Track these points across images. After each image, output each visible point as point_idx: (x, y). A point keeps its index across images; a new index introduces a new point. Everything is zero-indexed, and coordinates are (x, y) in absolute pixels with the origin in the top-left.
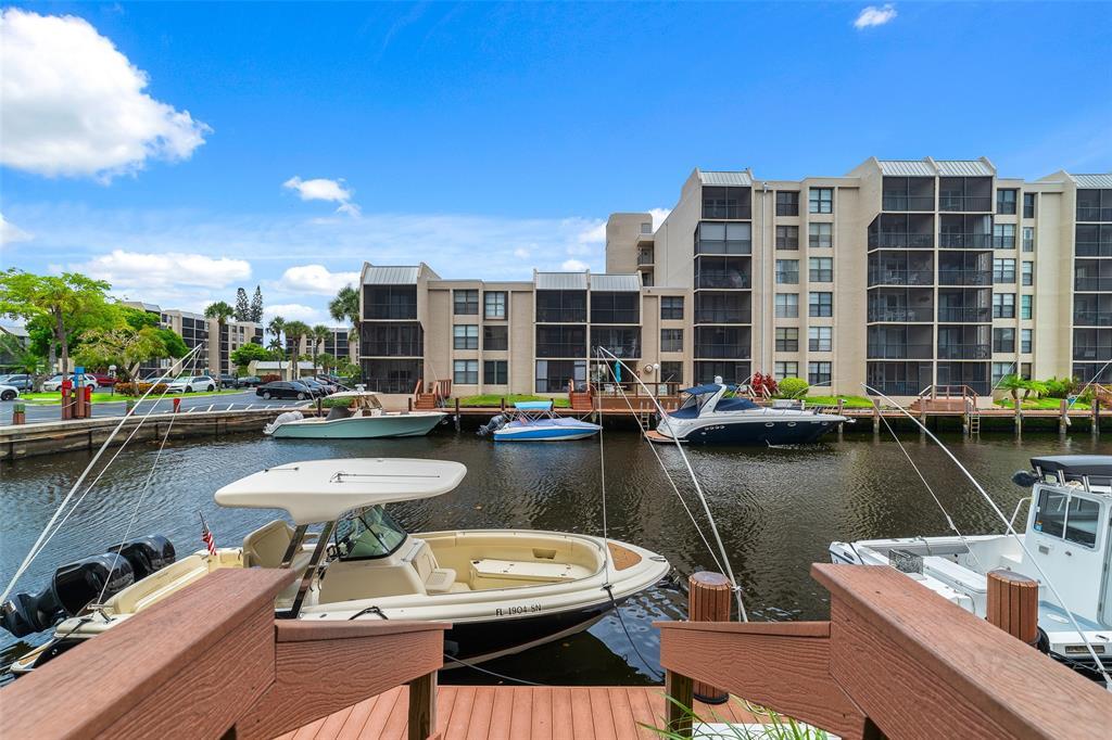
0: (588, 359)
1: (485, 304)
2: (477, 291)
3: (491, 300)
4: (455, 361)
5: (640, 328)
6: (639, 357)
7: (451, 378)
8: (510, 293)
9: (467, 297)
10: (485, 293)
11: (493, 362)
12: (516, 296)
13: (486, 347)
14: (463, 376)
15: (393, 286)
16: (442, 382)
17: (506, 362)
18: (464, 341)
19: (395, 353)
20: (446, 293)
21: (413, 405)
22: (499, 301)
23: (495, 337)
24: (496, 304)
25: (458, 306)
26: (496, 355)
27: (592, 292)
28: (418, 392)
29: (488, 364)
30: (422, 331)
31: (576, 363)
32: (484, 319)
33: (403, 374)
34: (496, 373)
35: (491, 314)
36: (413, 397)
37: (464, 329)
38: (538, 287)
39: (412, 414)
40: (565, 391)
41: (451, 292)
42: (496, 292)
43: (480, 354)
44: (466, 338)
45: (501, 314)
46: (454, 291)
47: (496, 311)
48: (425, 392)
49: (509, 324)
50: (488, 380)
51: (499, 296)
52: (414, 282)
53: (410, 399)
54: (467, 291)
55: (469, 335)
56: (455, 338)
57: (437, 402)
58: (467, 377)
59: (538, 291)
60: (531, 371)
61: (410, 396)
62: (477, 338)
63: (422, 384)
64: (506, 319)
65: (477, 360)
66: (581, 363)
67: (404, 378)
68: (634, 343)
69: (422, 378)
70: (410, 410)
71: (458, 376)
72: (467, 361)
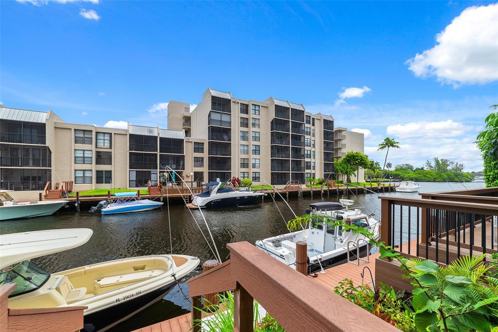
0: (158, 170)
1: (97, 139)
2: (91, 131)
3: (101, 137)
4: (75, 170)
5: (184, 156)
6: (184, 169)
7: (73, 180)
8: (113, 135)
9: (83, 135)
10: (97, 133)
11: (102, 171)
12: (116, 136)
13: (98, 163)
14: (81, 179)
15: (24, 122)
16: (67, 183)
17: (111, 171)
18: (82, 159)
19: (27, 165)
20: (70, 130)
21: (43, 197)
22: (106, 138)
23: (103, 157)
24: (104, 140)
25: (77, 139)
26: (104, 168)
27: (160, 138)
28: (47, 189)
29: (99, 173)
30: (50, 152)
31: (152, 172)
32: (96, 147)
33: (34, 178)
34: (104, 177)
35: (101, 144)
36: (43, 193)
37: (82, 152)
38: (131, 132)
39: (40, 203)
40: (147, 186)
41: (73, 130)
42: (104, 133)
43: (94, 167)
44: (84, 157)
45: (107, 145)
46: (75, 130)
47: (104, 143)
48: (53, 188)
49: (112, 150)
50: (99, 180)
51: (106, 135)
52: (44, 121)
53: (40, 194)
54: (84, 131)
55: (86, 155)
56: (75, 157)
57: (63, 194)
58: (84, 180)
59: (130, 135)
60: (126, 176)
61: (40, 192)
62: (92, 157)
63: (50, 184)
64: (111, 148)
65: (92, 170)
66: (154, 172)
67: (39, 181)
68: (182, 163)
69: (50, 180)
70: (41, 200)
71: (77, 179)
72: (84, 171)
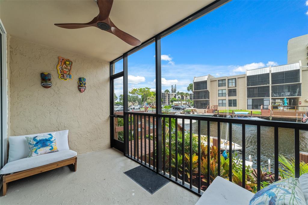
0: (271, 97)
1: (228, 83)
2: (225, 79)
3: (230, 81)
4: (219, 100)
5: (300, 84)
6: (300, 95)
7: (218, 105)
8: (237, 79)
9: (222, 82)
10: (228, 80)
11: (231, 100)
12: (239, 79)
13: (229, 95)
14: (221, 104)
15: (201, 82)
16: (215, 106)
17: (236, 100)
18: (222, 94)
19: (202, 98)
20: (216, 82)
21: (206, 112)
22: (233, 81)
23: (232, 92)
24: (232, 83)
25: (219, 85)
26: (232, 98)
28: (208, 109)
29: (230, 101)
30: (209, 93)
31: (264, 99)
32: (228, 87)
33: (204, 104)
34: (233, 103)
35: (230, 85)
36: (206, 110)
37: (221, 91)
38: (248, 75)
39: (205, 114)
40: (260, 109)
41: (217, 81)
42: (232, 79)
43: (227, 98)
44: (222, 93)
45: (234, 85)
46: (218, 80)
47: (232, 84)
49: (237, 88)
50: (230, 105)
51: (233, 80)
52: (206, 80)
53: (205, 110)
54: (222, 80)
55: (223, 92)
56: (219, 94)
57: (213, 111)
58: (223, 105)
59: (247, 77)
60: (245, 102)
62: (226, 93)
63: (209, 107)
64: (236, 86)
65: (225, 100)
66: (267, 99)
67: (204, 105)
68: (298, 90)
69: (209, 105)
70: (205, 113)
71: (220, 104)
72: (222, 100)
